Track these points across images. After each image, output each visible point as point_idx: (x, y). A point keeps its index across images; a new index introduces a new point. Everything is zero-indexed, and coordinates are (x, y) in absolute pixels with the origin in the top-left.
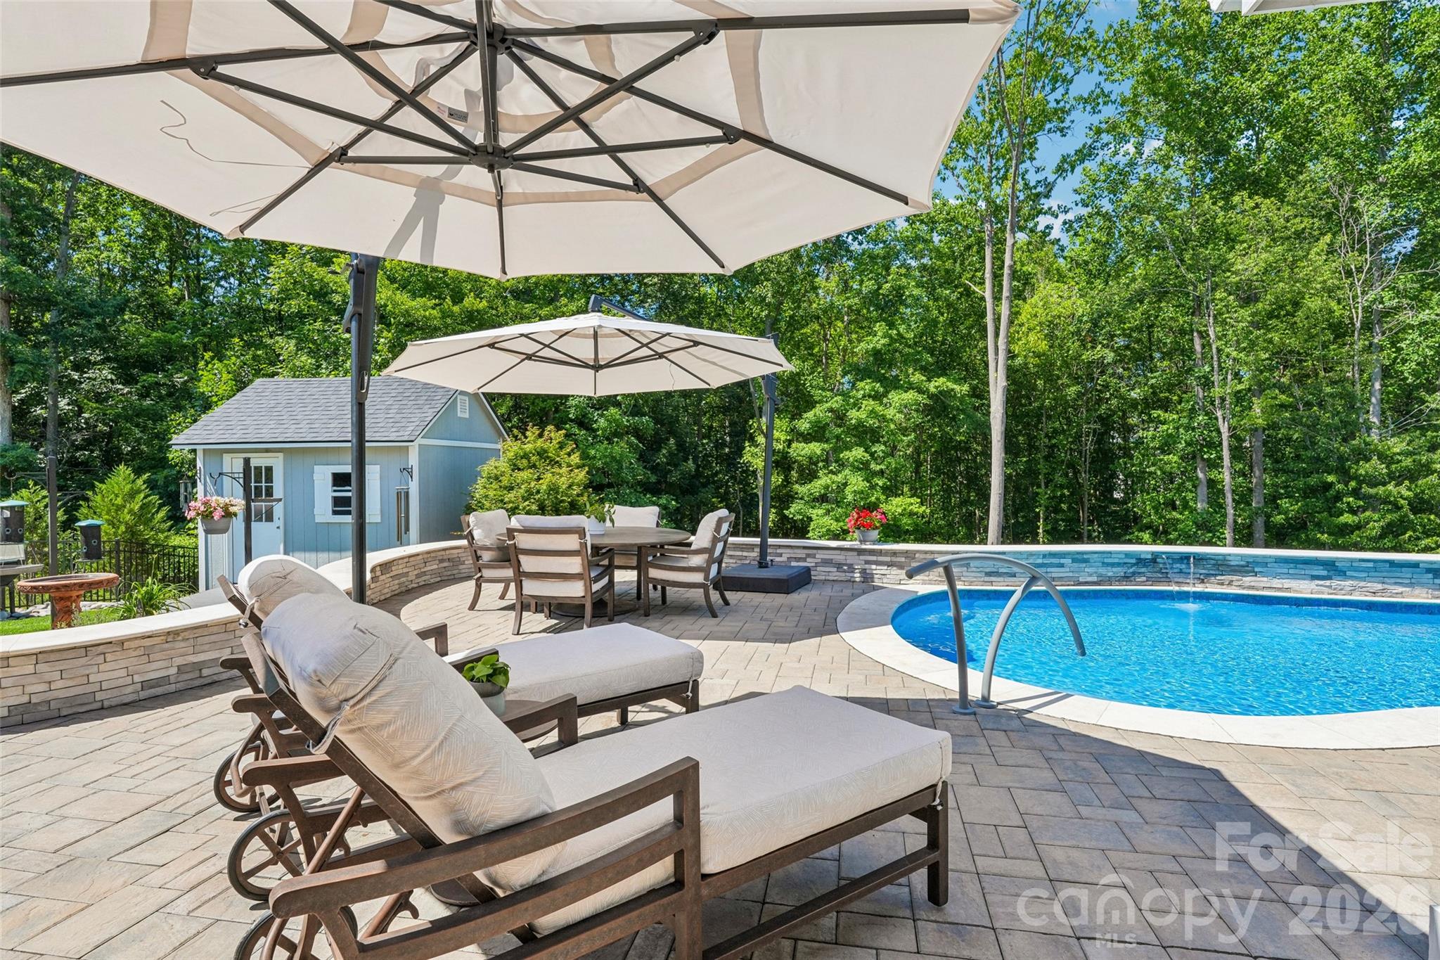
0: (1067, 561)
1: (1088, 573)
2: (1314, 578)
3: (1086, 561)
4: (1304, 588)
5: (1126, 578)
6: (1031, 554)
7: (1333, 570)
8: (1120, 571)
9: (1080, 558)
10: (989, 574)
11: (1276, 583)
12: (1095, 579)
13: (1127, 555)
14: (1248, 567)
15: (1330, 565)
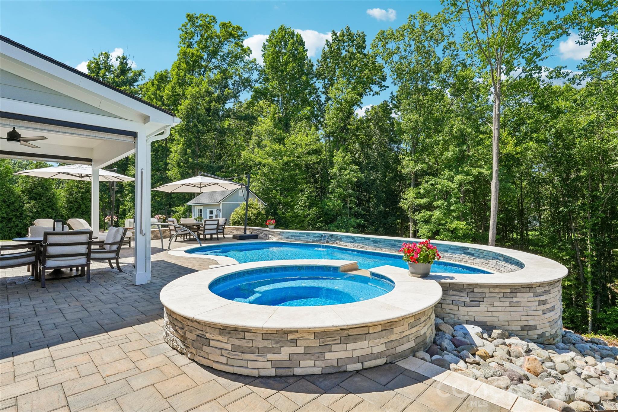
0: (305, 235)
1: (310, 239)
2: (351, 242)
3: (309, 235)
4: (349, 246)
5: (319, 241)
6: (296, 233)
7: (354, 240)
8: (317, 239)
9: (308, 235)
10: (287, 238)
11: (345, 244)
12: (311, 241)
13: (319, 234)
14: (340, 239)
15: (353, 238)
